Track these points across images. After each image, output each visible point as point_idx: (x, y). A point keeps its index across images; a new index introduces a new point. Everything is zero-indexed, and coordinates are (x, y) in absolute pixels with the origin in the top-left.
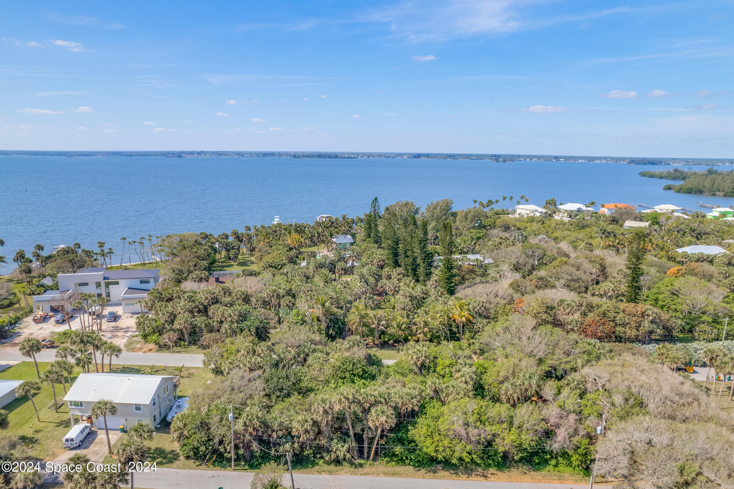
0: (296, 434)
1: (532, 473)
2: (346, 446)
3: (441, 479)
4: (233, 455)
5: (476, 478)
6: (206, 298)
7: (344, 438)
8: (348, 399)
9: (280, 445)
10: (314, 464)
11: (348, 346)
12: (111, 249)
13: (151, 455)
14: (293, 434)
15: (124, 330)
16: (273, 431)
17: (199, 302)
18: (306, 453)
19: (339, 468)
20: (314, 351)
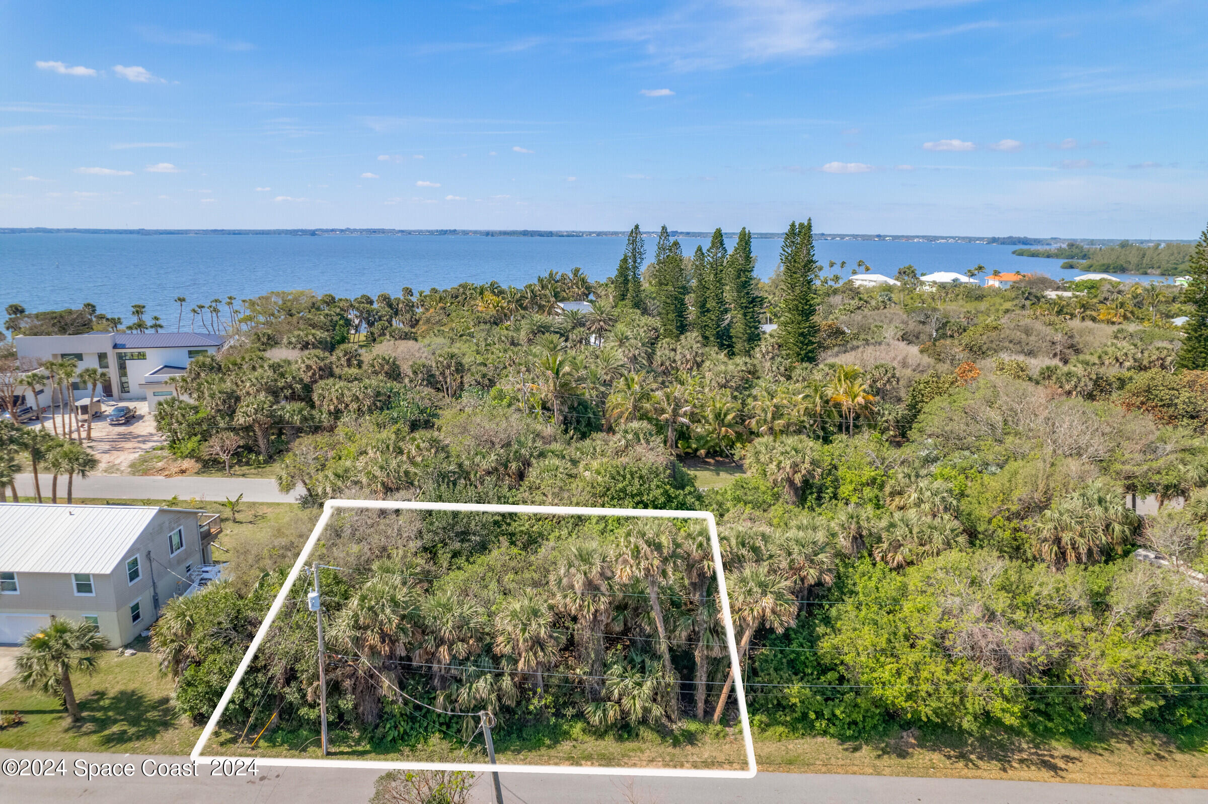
0: (507, 650)
1: (1178, 756)
2: (648, 685)
3: (927, 775)
4: (322, 712)
5: (1025, 773)
6: (309, 367)
7: (638, 659)
8: (658, 547)
9: (459, 681)
10: (557, 735)
11: (623, 442)
12: (156, 318)
13: (99, 715)
14: (497, 650)
15: (140, 439)
16: (441, 642)
17: (294, 378)
18: (535, 704)
19: (629, 745)
20: (542, 455)
